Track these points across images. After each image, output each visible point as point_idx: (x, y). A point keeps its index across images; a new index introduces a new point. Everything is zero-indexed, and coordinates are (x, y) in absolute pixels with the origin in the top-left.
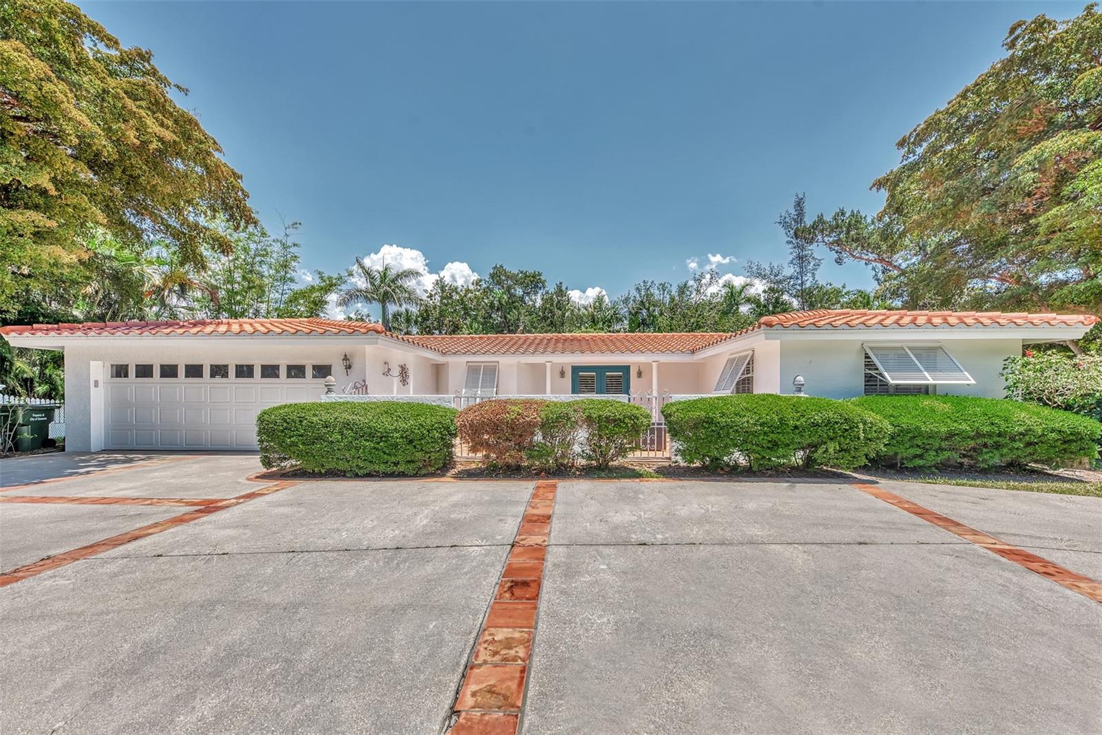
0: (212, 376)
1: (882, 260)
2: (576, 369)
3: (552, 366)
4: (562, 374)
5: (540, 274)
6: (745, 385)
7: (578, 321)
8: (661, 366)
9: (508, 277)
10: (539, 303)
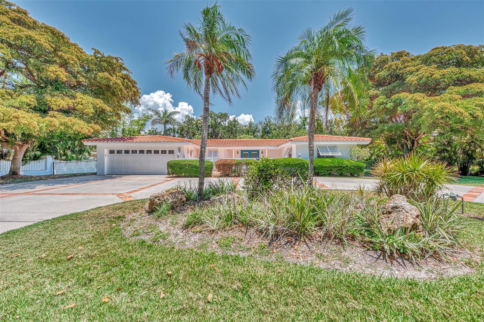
0: (140, 153)
2: (242, 151)
3: (235, 151)
4: (238, 153)
5: (227, 114)
6: (290, 155)
7: (242, 132)
8: (269, 150)
9: (215, 115)
10: (227, 124)
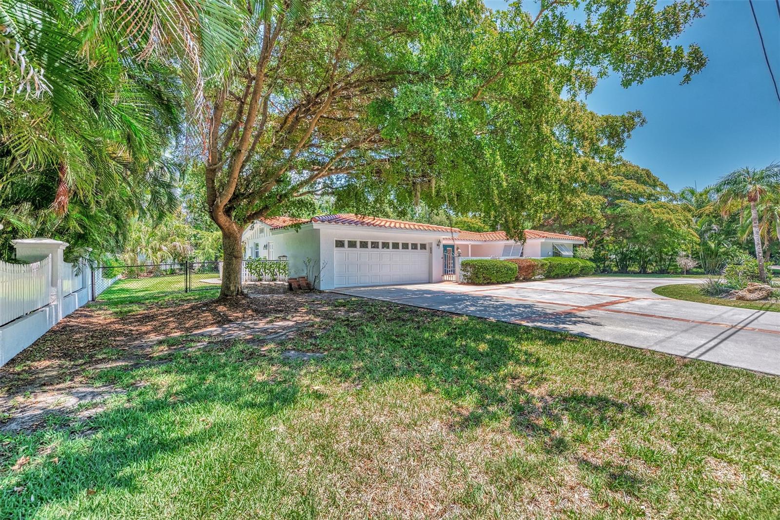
8: (472, 246)
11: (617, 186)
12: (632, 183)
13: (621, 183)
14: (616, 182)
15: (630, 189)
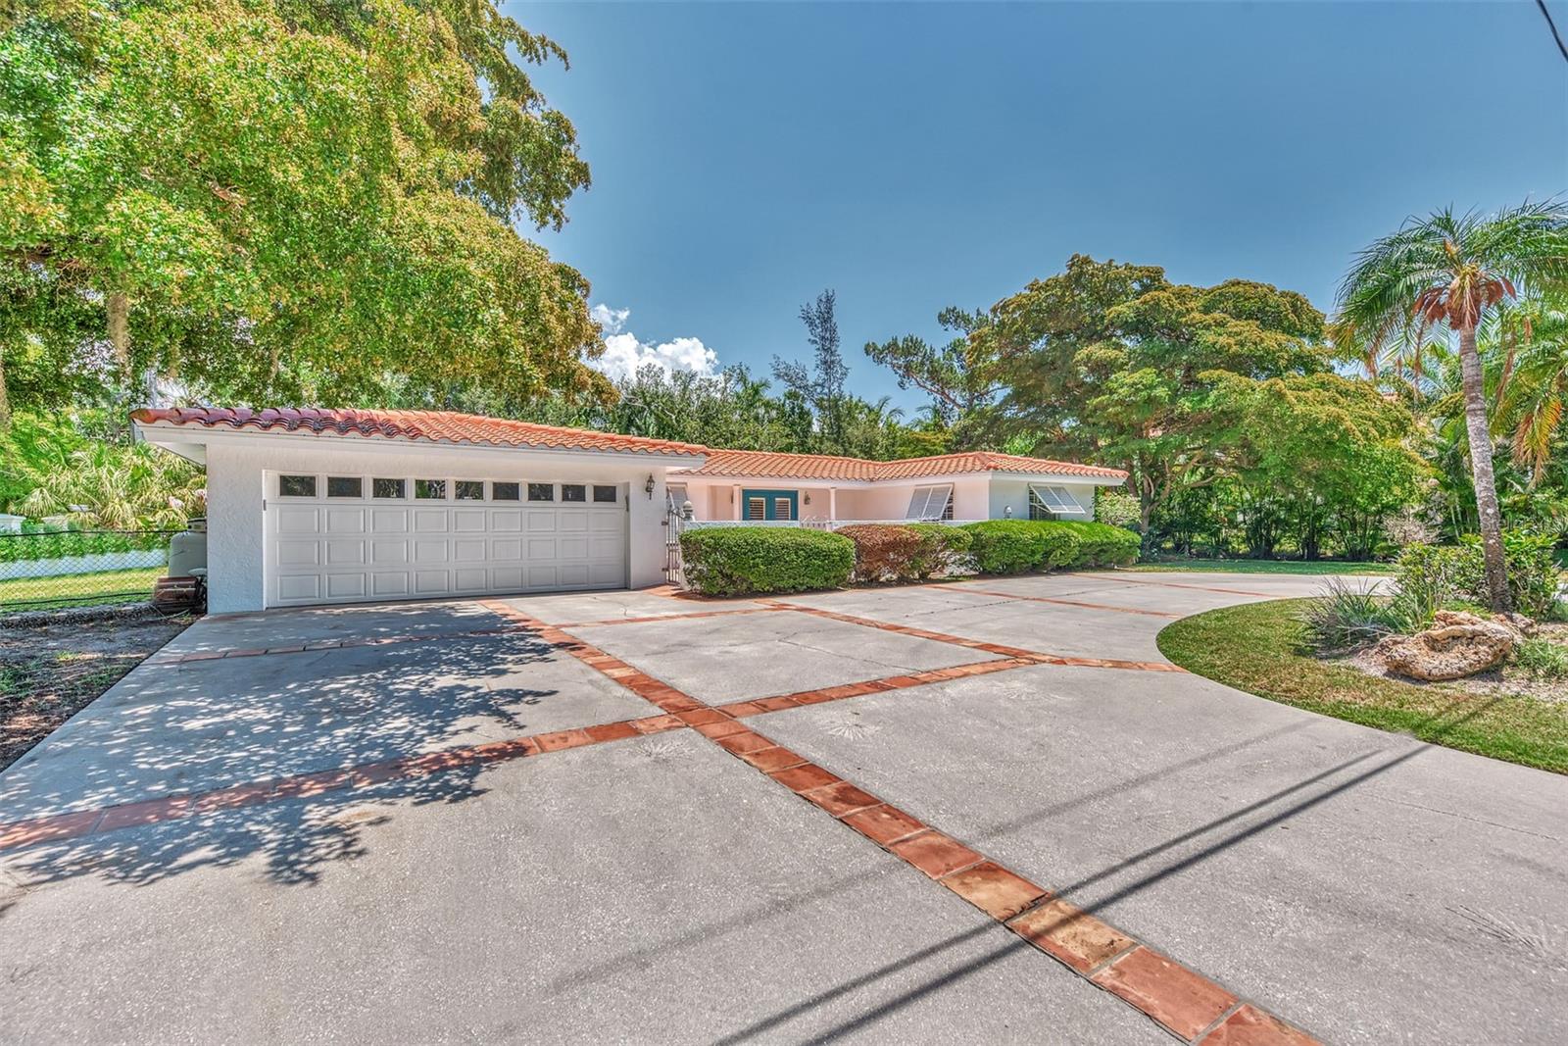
1: (943, 393)
2: (743, 494)
8: (838, 492)
11: (1209, 337)
12: (1249, 329)
13: (1220, 330)
14: (1207, 327)
15: (1242, 345)
